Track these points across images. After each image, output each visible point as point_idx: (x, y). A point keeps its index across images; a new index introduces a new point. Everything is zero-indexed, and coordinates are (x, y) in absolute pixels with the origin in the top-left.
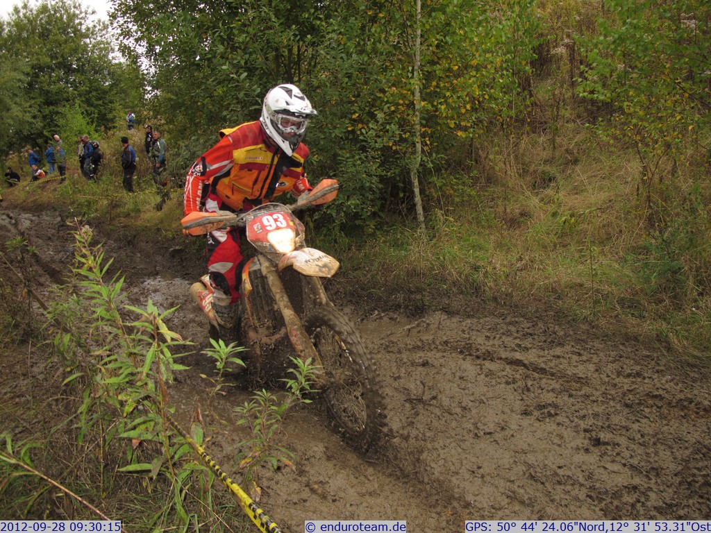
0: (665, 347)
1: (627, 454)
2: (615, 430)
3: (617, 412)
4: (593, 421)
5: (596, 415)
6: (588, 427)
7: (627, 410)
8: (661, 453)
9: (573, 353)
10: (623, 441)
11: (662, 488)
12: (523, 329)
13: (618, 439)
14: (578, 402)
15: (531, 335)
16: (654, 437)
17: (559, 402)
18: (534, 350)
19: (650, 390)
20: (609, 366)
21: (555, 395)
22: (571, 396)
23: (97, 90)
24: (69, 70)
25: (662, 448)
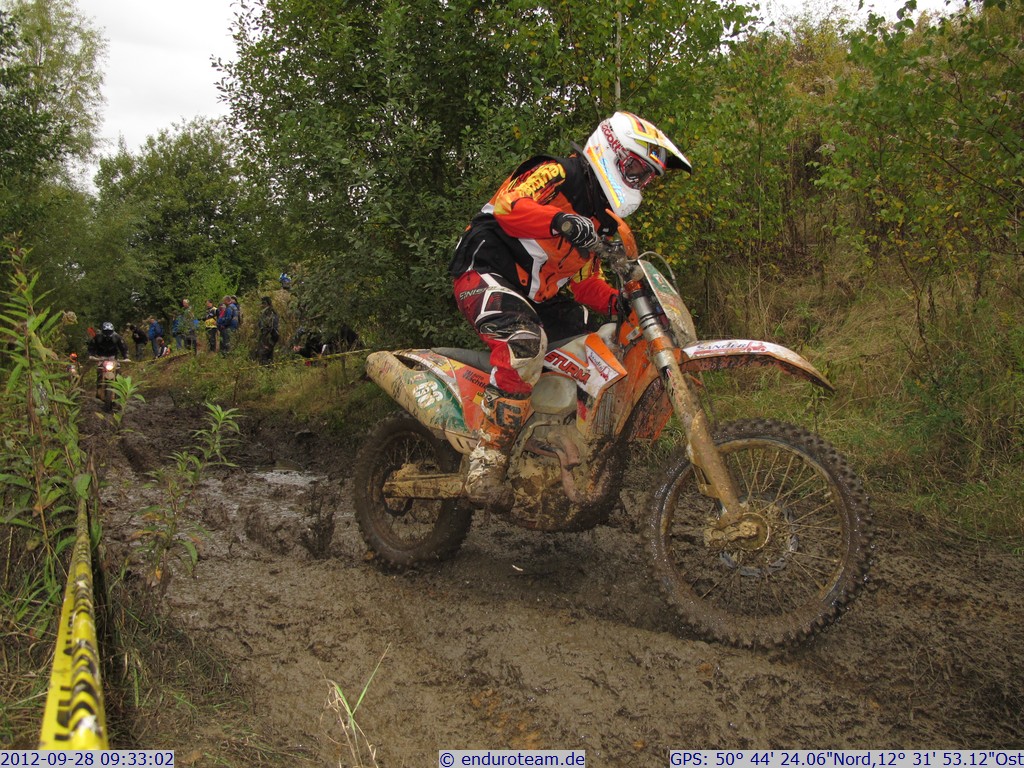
0: (916, 524)
24: (211, 217)
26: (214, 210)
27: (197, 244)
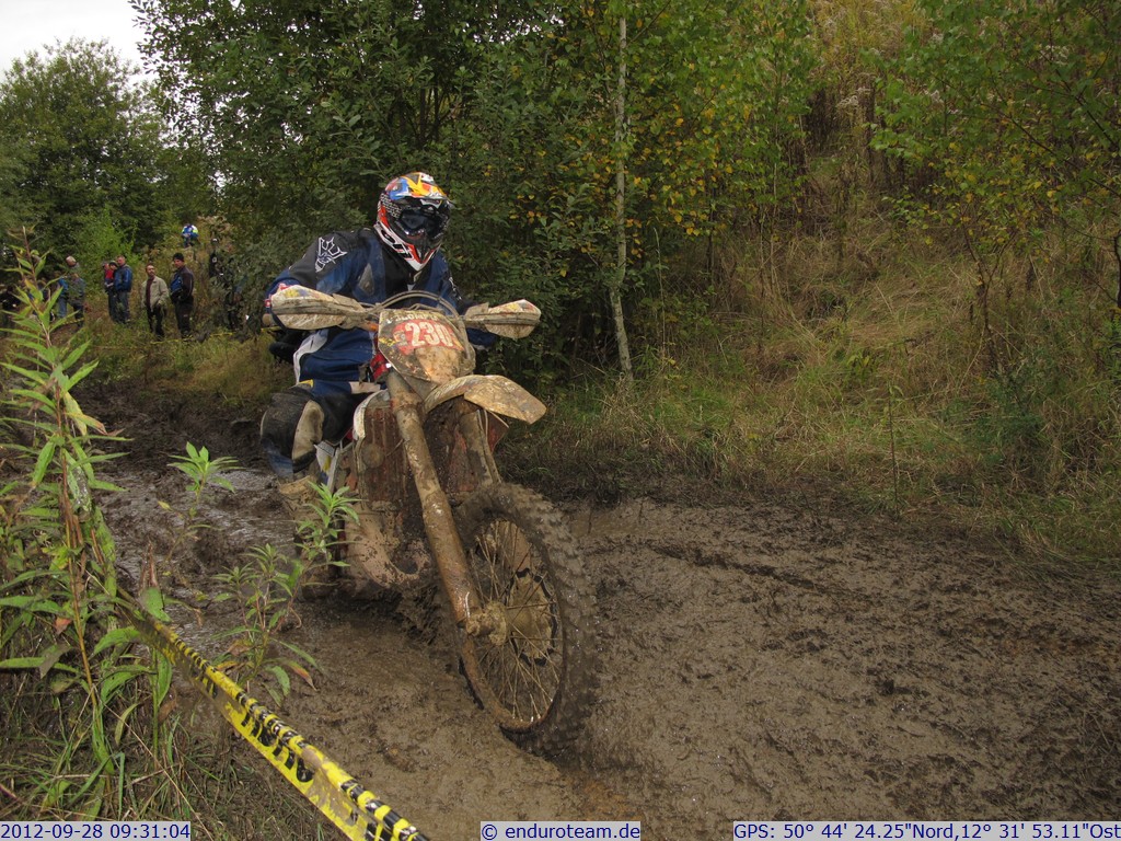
0: (1012, 547)
1: (938, 707)
2: (919, 670)
3: (927, 644)
4: (884, 656)
5: (889, 648)
6: (875, 666)
7: (942, 641)
8: (998, 707)
9: (858, 556)
10: (933, 688)
11: (997, 762)
12: (778, 522)
13: (925, 685)
14: (861, 629)
15: (791, 530)
16: (986, 682)
17: (829, 628)
18: (793, 552)
19: (983, 612)
20: (916, 576)
21: (823, 619)
22: (849, 619)
23: (138, 190)
24: (97, 159)
25: (1000, 698)
26: (100, 151)
27: (81, 191)
